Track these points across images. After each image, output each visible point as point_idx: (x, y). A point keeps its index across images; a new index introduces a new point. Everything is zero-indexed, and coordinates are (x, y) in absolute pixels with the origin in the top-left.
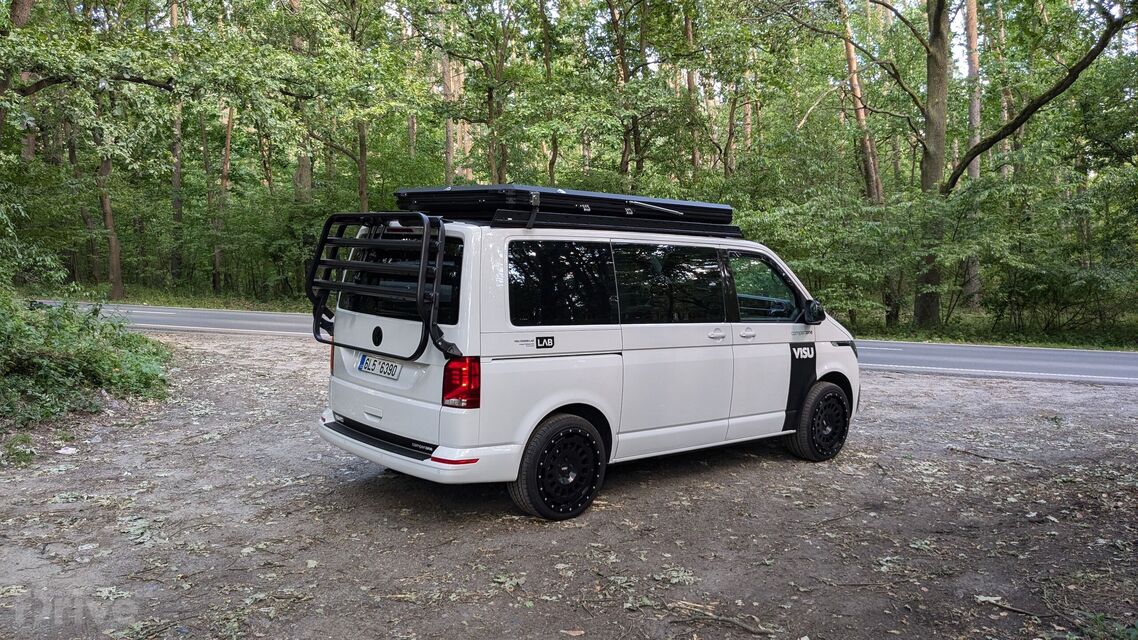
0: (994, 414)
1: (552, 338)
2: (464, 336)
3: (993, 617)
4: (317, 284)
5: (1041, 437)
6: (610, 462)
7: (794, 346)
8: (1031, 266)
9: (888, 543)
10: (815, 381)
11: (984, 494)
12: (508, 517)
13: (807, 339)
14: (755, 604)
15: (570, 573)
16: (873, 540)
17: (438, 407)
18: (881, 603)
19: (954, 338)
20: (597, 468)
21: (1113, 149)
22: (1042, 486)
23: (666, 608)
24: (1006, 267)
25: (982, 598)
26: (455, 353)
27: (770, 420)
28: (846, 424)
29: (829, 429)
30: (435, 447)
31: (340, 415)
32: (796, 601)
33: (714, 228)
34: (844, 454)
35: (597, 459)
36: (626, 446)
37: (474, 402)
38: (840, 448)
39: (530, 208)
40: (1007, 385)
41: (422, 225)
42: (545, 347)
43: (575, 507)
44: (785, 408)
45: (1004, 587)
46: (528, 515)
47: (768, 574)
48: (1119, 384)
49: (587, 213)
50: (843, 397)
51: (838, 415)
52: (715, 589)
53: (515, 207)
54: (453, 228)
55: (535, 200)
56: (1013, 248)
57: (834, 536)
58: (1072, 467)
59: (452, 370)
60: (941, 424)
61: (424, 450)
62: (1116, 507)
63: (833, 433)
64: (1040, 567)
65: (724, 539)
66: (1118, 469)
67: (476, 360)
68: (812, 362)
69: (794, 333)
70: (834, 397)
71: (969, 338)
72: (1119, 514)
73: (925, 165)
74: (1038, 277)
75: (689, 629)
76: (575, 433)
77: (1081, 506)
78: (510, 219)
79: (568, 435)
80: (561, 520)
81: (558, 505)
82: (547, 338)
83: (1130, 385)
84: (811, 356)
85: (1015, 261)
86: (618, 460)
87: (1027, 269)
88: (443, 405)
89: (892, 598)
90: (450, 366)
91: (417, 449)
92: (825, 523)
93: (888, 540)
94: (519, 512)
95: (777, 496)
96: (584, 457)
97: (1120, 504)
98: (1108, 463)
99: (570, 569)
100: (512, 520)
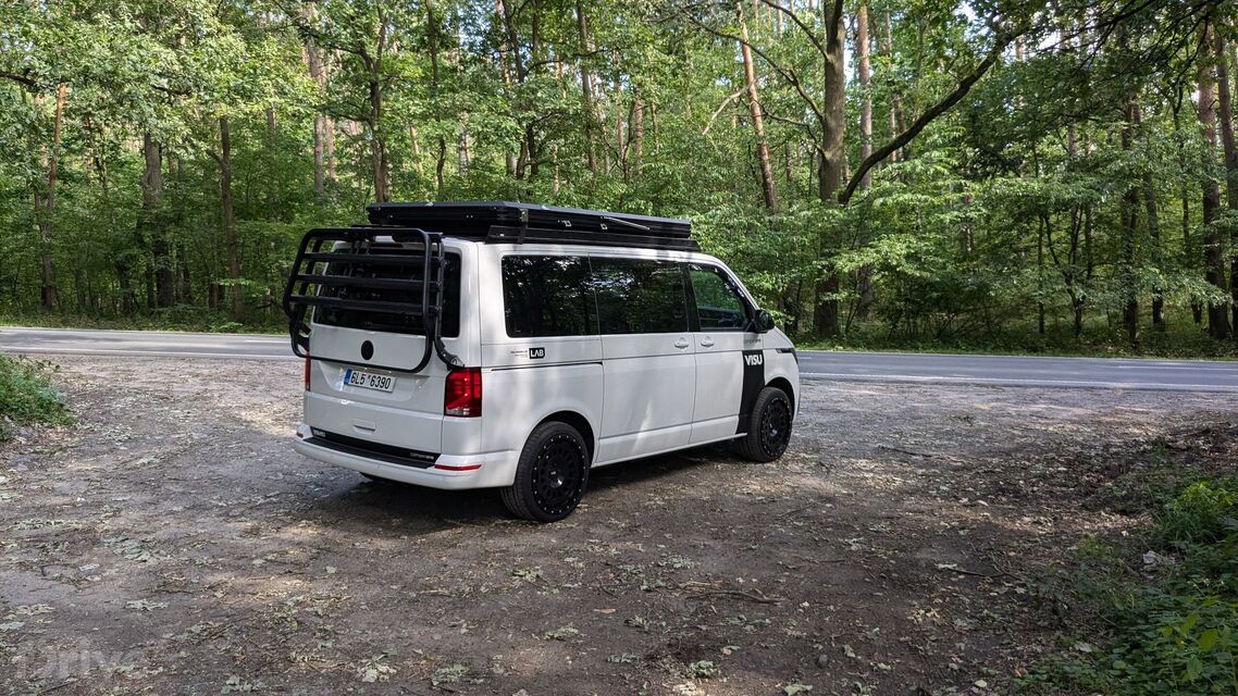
0: (912, 416)
1: (543, 349)
2: (465, 348)
3: (954, 579)
4: (295, 299)
5: (958, 435)
6: (592, 466)
7: (746, 353)
8: (926, 274)
9: (851, 528)
10: (764, 386)
11: (920, 485)
12: (500, 521)
13: (756, 347)
14: (754, 580)
15: (581, 565)
16: (837, 526)
17: (440, 418)
18: (860, 574)
19: (855, 346)
20: (582, 472)
21: (999, 159)
22: (968, 477)
23: (678, 587)
24: (902, 275)
25: (941, 566)
26: (459, 364)
27: (725, 426)
28: (789, 427)
29: (775, 432)
30: (437, 456)
31: (320, 430)
32: (788, 576)
33: (677, 243)
34: (787, 455)
35: (582, 463)
36: (606, 451)
37: (475, 409)
38: (784, 450)
39: (521, 224)
40: (918, 390)
41: (424, 242)
42: (537, 357)
43: (564, 509)
44: (738, 412)
45: (957, 557)
46: (518, 518)
47: (756, 557)
48: (1017, 386)
49: (568, 228)
50: (787, 401)
51: (782, 418)
52: (715, 571)
53: (506, 223)
54: (450, 243)
55: (524, 217)
56: (908, 257)
57: (801, 524)
58: (989, 460)
59: (454, 380)
60: (867, 426)
61: (425, 459)
62: (1033, 491)
63: (778, 435)
64: (982, 541)
65: (706, 531)
66: (1029, 460)
67: (478, 370)
68: (761, 368)
69: (746, 342)
70: (779, 401)
71: (869, 346)
72: (1036, 498)
73: (823, 173)
74: (932, 286)
75: (705, 603)
76: (563, 439)
77: (1003, 491)
78: (502, 235)
79: (557, 441)
80: (552, 522)
81: (549, 508)
82: (538, 349)
83: (1026, 386)
84: (760, 363)
85: (910, 269)
86: (599, 464)
87: (921, 277)
88: (445, 414)
89: (868, 570)
90: (452, 377)
91: (417, 458)
92: (790, 514)
93: (849, 526)
94: (511, 516)
95: (739, 494)
96: (570, 462)
97: (1035, 489)
98: (1020, 455)
99: (578, 561)
100: (504, 524)
